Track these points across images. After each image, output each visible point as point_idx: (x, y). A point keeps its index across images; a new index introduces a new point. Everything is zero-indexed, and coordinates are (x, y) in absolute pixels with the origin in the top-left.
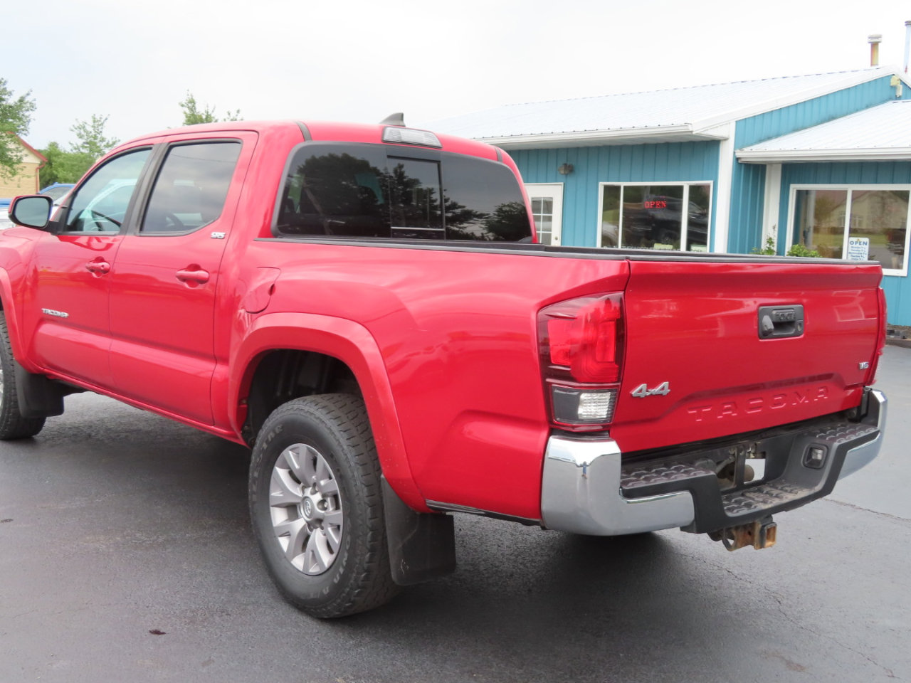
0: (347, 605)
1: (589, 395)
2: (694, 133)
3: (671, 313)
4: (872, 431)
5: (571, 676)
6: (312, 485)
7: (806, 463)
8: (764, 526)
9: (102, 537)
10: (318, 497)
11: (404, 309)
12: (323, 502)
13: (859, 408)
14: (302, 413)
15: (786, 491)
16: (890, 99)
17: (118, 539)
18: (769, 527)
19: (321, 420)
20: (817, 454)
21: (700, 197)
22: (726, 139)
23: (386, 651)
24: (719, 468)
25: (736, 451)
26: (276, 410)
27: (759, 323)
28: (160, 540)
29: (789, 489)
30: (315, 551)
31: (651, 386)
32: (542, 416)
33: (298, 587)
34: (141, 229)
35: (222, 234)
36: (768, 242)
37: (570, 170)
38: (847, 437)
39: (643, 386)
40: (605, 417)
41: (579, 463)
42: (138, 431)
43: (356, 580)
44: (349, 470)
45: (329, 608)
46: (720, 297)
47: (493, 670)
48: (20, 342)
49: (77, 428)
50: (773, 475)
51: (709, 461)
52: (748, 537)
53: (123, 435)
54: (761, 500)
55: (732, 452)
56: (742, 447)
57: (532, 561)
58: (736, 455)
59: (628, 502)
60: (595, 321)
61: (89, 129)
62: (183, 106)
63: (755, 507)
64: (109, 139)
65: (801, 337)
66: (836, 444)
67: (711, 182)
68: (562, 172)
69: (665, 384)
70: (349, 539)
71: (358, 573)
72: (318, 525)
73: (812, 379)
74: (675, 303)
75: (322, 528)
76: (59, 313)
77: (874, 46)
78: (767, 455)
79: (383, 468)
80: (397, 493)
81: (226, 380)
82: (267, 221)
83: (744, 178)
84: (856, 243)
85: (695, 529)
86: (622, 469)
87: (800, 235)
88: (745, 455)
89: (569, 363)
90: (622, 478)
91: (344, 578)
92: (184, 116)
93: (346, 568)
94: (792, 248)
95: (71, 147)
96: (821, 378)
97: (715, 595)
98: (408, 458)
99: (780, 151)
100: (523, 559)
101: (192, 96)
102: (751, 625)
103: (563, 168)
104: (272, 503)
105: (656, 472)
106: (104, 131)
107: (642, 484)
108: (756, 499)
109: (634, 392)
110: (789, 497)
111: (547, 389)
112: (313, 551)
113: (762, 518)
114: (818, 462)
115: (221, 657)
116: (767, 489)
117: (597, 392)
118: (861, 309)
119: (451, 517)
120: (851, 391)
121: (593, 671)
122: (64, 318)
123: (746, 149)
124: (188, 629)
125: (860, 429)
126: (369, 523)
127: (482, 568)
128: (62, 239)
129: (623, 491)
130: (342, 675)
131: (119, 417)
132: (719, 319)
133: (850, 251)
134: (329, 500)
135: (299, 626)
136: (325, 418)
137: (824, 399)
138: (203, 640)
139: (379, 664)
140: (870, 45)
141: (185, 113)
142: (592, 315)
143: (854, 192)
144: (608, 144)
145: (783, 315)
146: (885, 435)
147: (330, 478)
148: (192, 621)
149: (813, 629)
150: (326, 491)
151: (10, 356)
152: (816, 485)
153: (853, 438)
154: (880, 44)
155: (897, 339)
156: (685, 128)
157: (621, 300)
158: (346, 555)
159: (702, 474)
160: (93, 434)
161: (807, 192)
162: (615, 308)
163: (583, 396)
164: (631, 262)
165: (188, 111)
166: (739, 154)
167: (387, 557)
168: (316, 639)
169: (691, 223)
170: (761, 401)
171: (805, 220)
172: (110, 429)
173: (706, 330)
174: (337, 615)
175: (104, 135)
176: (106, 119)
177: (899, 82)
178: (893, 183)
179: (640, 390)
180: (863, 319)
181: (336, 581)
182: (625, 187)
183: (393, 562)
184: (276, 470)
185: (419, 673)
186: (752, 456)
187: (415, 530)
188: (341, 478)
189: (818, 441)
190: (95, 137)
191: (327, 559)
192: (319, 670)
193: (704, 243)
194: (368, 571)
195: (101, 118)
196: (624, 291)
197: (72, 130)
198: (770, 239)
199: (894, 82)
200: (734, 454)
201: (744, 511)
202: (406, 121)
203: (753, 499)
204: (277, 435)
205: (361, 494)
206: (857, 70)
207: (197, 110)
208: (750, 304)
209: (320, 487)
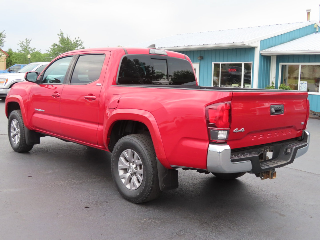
0: (145, 198)
1: (221, 132)
2: (246, 45)
3: (241, 108)
4: (306, 144)
5: (215, 218)
6: (132, 162)
7: (285, 153)
8: (272, 172)
9: (61, 181)
10: (134, 166)
11: (164, 107)
12: (136, 167)
13: (301, 137)
14: (129, 140)
15: (279, 162)
16: (314, 32)
17: (67, 181)
18: (274, 172)
19: (136, 142)
20: (288, 151)
21: (248, 67)
22: (257, 47)
23: (157, 212)
24: (259, 154)
25: (264, 149)
26: (120, 139)
27: (270, 110)
28: (80, 182)
29: (280, 161)
30: (134, 183)
31: (239, 129)
32: (207, 138)
33: (128, 194)
34: (70, 83)
35: (100, 84)
36: (272, 83)
37: (202, 58)
38: (298, 145)
39: (237, 129)
40: (226, 138)
41: (218, 152)
42: (63, 149)
43: (148, 190)
44: (145, 157)
45: (139, 200)
46: (257, 102)
47: (191, 216)
48: (26, 120)
49: (43, 149)
50: (275, 157)
51: (256, 152)
52: (268, 176)
53: (58, 151)
54: (272, 164)
55: (262, 150)
56: (265, 148)
57: (199, 187)
58: (264, 150)
59: (233, 164)
60: (222, 110)
61: (24, 44)
62: (59, 35)
63: (270, 166)
64: (32, 48)
65: (283, 114)
66: (294, 148)
67: (252, 62)
68: (199, 59)
69: (243, 128)
70: (146, 178)
71: (149, 188)
72: (134, 174)
73: (287, 127)
74: (242, 104)
75: (136, 175)
76: (41, 110)
77: (308, 13)
78: (273, 151)
79: (157, 156)
80: (161, 163)
81: (103, 130)
82: (114, 80)
83: (263, 61)
84: (303, 83)
85: (252, 172)
86: (231, 154)
87: (283, 81)
88: (266, 151)
89: (215, 122)
90: (231, 156)
91: (144, 190)
92: (59, 39)
93: (145, 187)
94: (280, 85)
95: (18, 51)
96: (289, 127)
97: (257, 196)
98: (165, 152)
99: (276, 51)
100: (196, 186)
101: (62, 31)
102: (268, 204)
103: (199, 57)
104: (119, 168)
105: (240, 155)
106: (30, 45)
107: (236, 158)
108: (270, 164)
109: (234, 131)
110: (280, 163)
111: (209, 130)
112: (133, 183)
113: (272, 169)
114: (289, 153)
115: (108, 214)
116: (273, 161)
117: (223, 131)
118: (302, 106)
119: (177, 171)
120: (299, 131)
121: (221, 217)
122: (43, 111)
123: (264, 51)
124: (96, 206)
125: (302, 143)
126: (152, 173)
127: (183, 189)
128: (41, 86)
129: (231, 160)
130: (145, 218)
131: (55, 145)
132: (257, 109)
133: (300, 86)
134: (138, 166)
135: (129, 205)
136: (137, 141)
137: (290, 134)
138: (101, 209)
139: (156, 215)
140: (307, 13)
141: (59, 38)
142: (222, 108)
143: (302, 65)
144: (215, 49)
145: (278, 108)
146: (310, 145)
147: (139, 159)
148: (96, 204)
149: (288, 205)
150: (137, 164)
151: (22, 125)
152: (288, 160)
153: (299, 146)
154: (310, 13)
155: (317, 117)
156: (243, 43)
157: (230, 104)
158: (145, 183)
159: (254, 155)
160: (48, 150)
161: (285, 65)
162: (228, 106)
163: (219, 132)
164: (233, 92)
165: (60, 37)
166: (261, 52)
167: (158, 182)
168: (135, 209)
169: (245, 76)
170: (271, 134)
171: (285, 75)
172: (53, 149)
173: (253, 113)
174: (141, 202)
175: (30, 46)
176: (31, 40)
177: (317, 26)
178: (315, 62)
179: (236, 130)
180: (303, 109)
181: (141, 191)
182: (221, 64)
183: (160, 184)
184: (120, 158)
185: (169, 218)
186: (269, 151)
187: (167, 175)
188: (143, 159)
189: (289, 147)
190: (27, 47)
191: (138, 185)
192: (138, 217)
193: (250, 84)
194: (152, 187)
195: (29, 40)
196: (231, 101)
197: (18, 45)
198: (273, 82)
199: (315, 26)
200: (263, 151)
201: (267, 167)
202: (156, 47)
203: (269, 164)
204: (121, 147)
205: (149, 164)
206: (303, 22)
207: (64, 37)
208: (267, 105)
209: (135, 162)
